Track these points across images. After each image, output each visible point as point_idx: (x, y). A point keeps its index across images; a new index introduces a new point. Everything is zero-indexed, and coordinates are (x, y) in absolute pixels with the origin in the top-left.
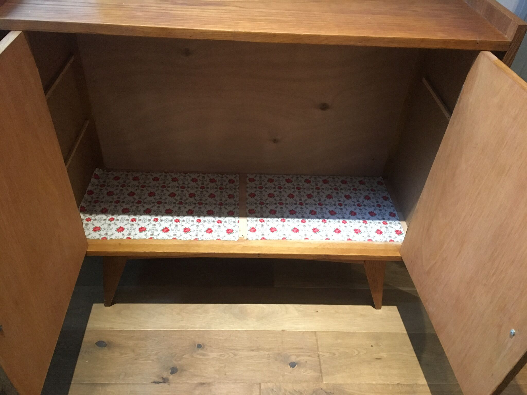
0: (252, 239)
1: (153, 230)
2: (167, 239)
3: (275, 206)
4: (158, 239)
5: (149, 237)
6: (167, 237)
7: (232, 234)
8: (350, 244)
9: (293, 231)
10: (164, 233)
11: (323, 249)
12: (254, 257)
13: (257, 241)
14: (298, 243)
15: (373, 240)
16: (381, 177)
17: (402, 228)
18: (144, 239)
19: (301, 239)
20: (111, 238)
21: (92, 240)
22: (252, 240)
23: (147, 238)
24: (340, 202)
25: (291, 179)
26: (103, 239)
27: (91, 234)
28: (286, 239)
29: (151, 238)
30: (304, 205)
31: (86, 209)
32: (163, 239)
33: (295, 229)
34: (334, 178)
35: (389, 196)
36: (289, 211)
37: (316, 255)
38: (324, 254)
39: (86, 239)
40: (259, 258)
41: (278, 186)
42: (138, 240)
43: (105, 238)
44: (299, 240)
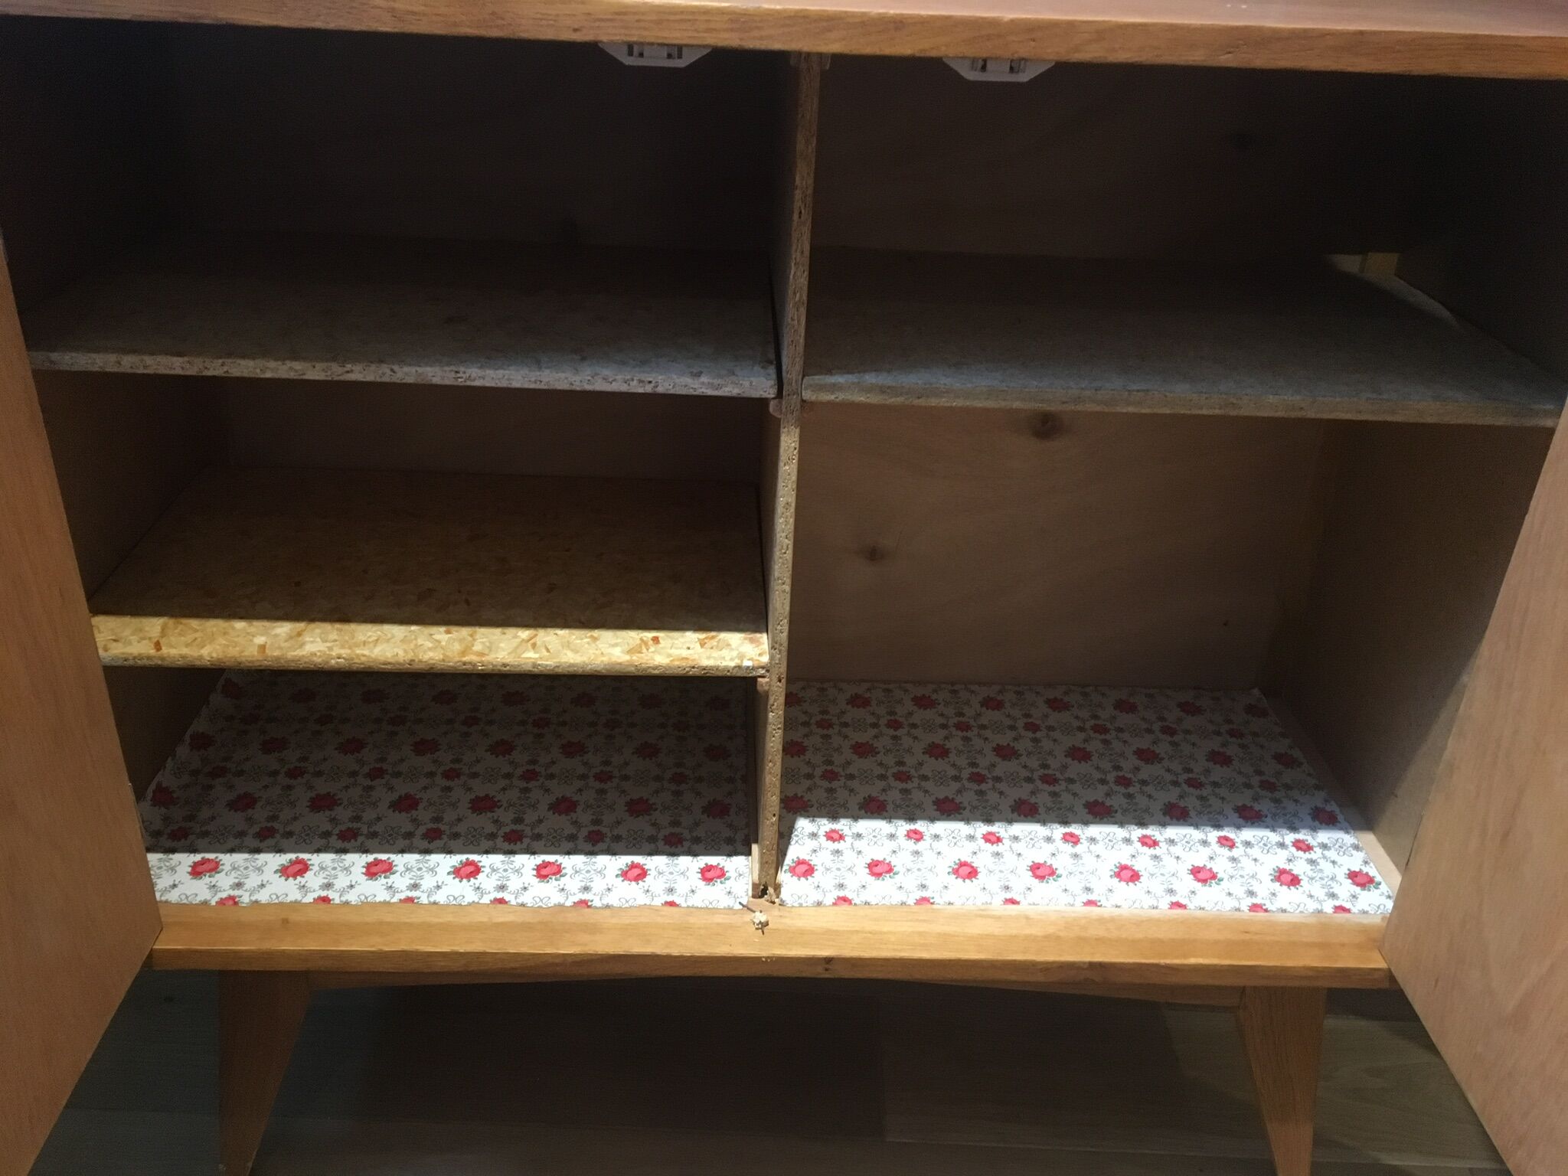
0: (800, 901)
1: (420, 869)
2: (469, 904)
3: (882, 784)
4: (435, 903)
5: (403, 896)
6: (471, 896)
7: (721, 883)
8: (1184, 922)
9: (956, 872)
10: (461, 881)
11: (1082, 941)
12: (808, 973)
13: (818, 908)
14: (981, 916)
15: (1269, 906)
16: (1256, 691)
17: (1372, 864)
18: (380, 902)
19: (991, 904)
20: (253, 898)
21: (180, 906)
22: (801, 905)
23: (395, 900)
24: (1121, 774)
25: (934, 696)
26: (222, 902)
27: (180, 886)
28: (932, 901)
29: (410, 900)
30: (990, 781)
31: (178, 798)
32: (454, 902)
33: (963, 864)
34: (1085, 695)
35: (1297, 753)
36: (933, 802)
37: (1053, 963)
38: (1088, 959)
39: (156, 902)
40: (827, 976)
41: (889, 718)
42: (356, 905)
43: (232, 898)
44: (983, 907)
